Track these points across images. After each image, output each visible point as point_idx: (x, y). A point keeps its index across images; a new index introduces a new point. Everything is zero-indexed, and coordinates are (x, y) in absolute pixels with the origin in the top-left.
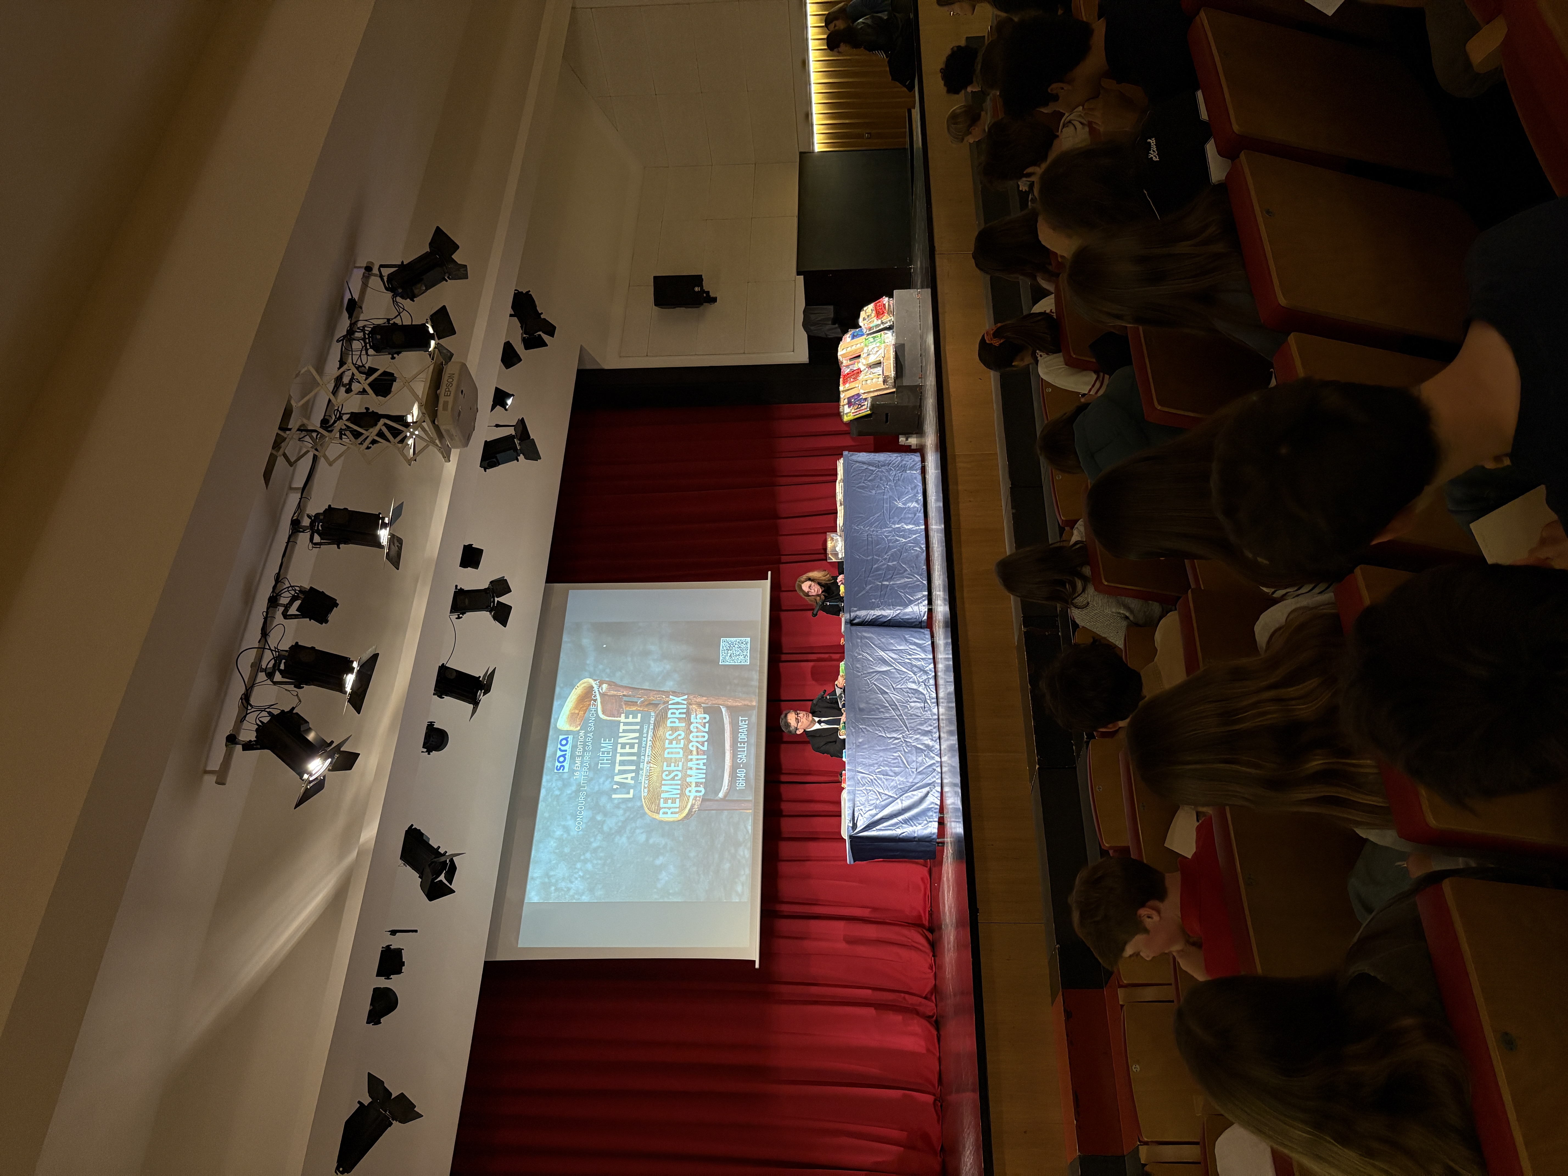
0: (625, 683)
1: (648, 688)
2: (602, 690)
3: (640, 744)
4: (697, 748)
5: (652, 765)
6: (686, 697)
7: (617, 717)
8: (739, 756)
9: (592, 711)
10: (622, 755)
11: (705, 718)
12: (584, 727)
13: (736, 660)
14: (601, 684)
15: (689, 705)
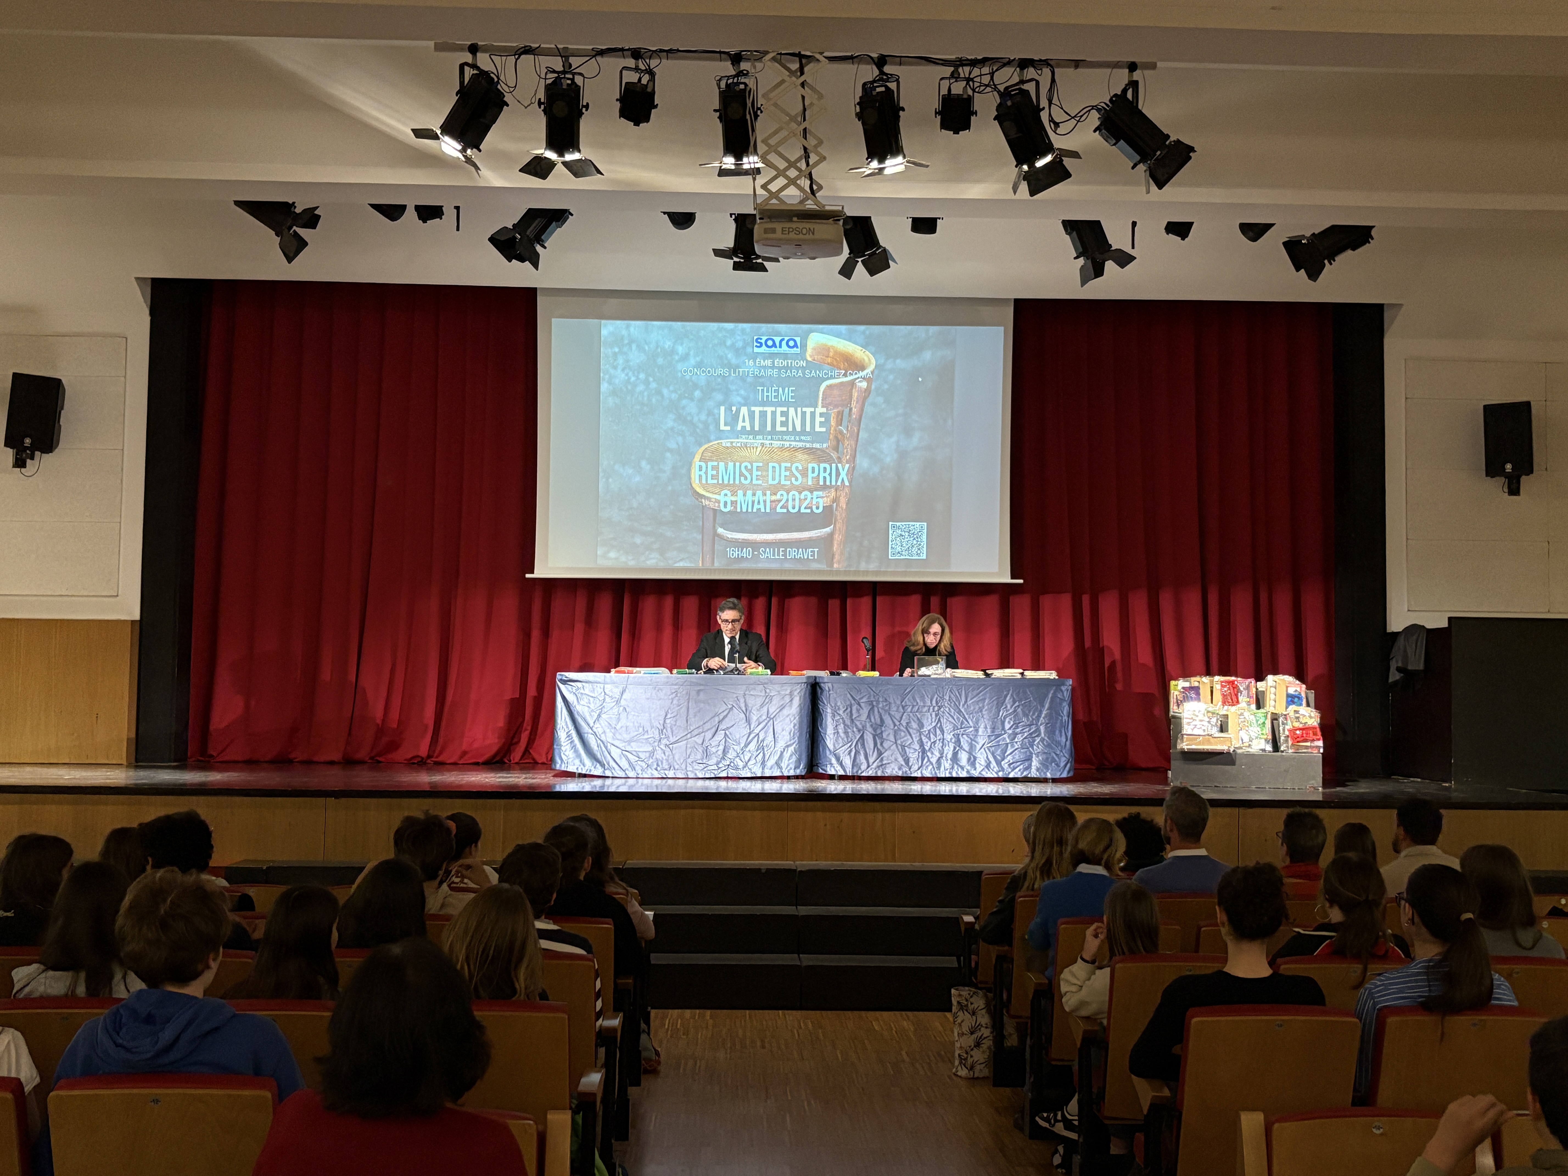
0: (868, 409)
1: (860, 437)
2: (858, 382)
3: (787, 433)
4: (780, 501)
5: (759, 449)
6: (847, 483)
7: (822, 403)
8: (768, 549)
9: (831, 372)
10: (774, 413)
11: (818, 508)
12: (810, 365)
13: (895, 542)
14: (868, 380)
15: (836, 488)
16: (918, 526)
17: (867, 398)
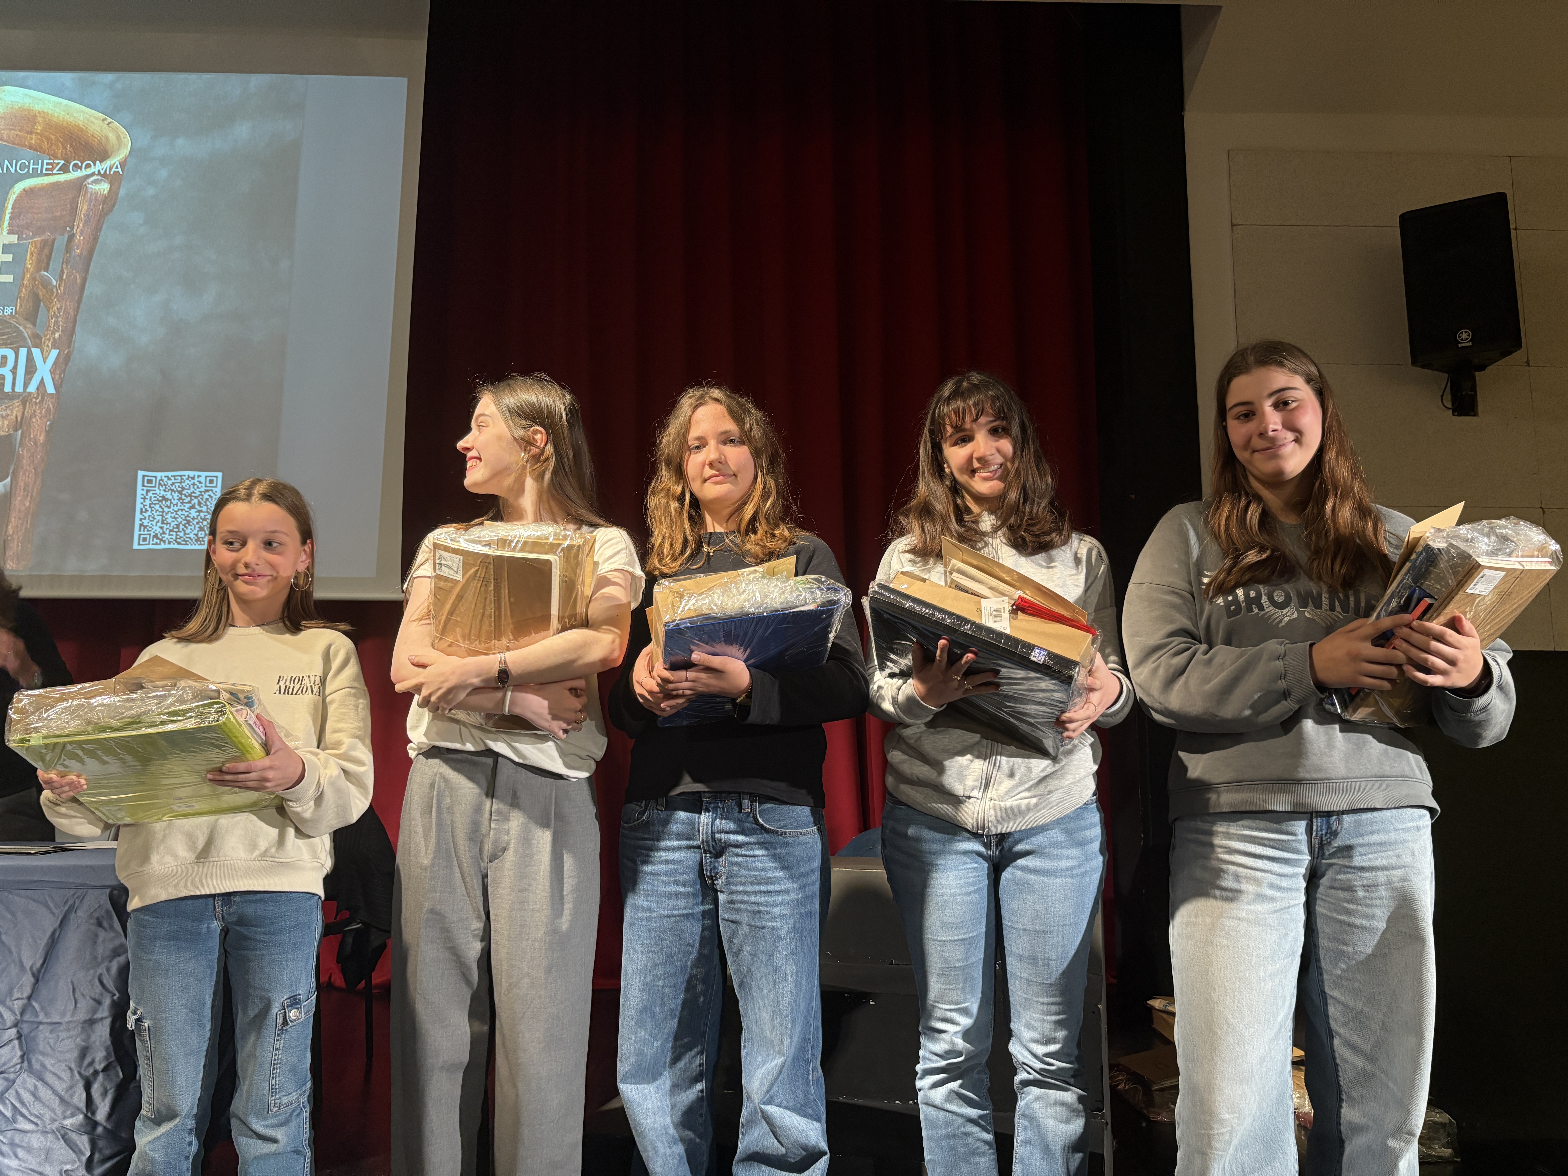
0: (109, 238)
1: (86, 293)
2: (92, 182)
6: (51, 389)
7: (10, 224)
9: (36, 163)
13: (149, 513)
14: (113, 179)
15: (25, 399)
16: (202, 479)
17: (106, 214)
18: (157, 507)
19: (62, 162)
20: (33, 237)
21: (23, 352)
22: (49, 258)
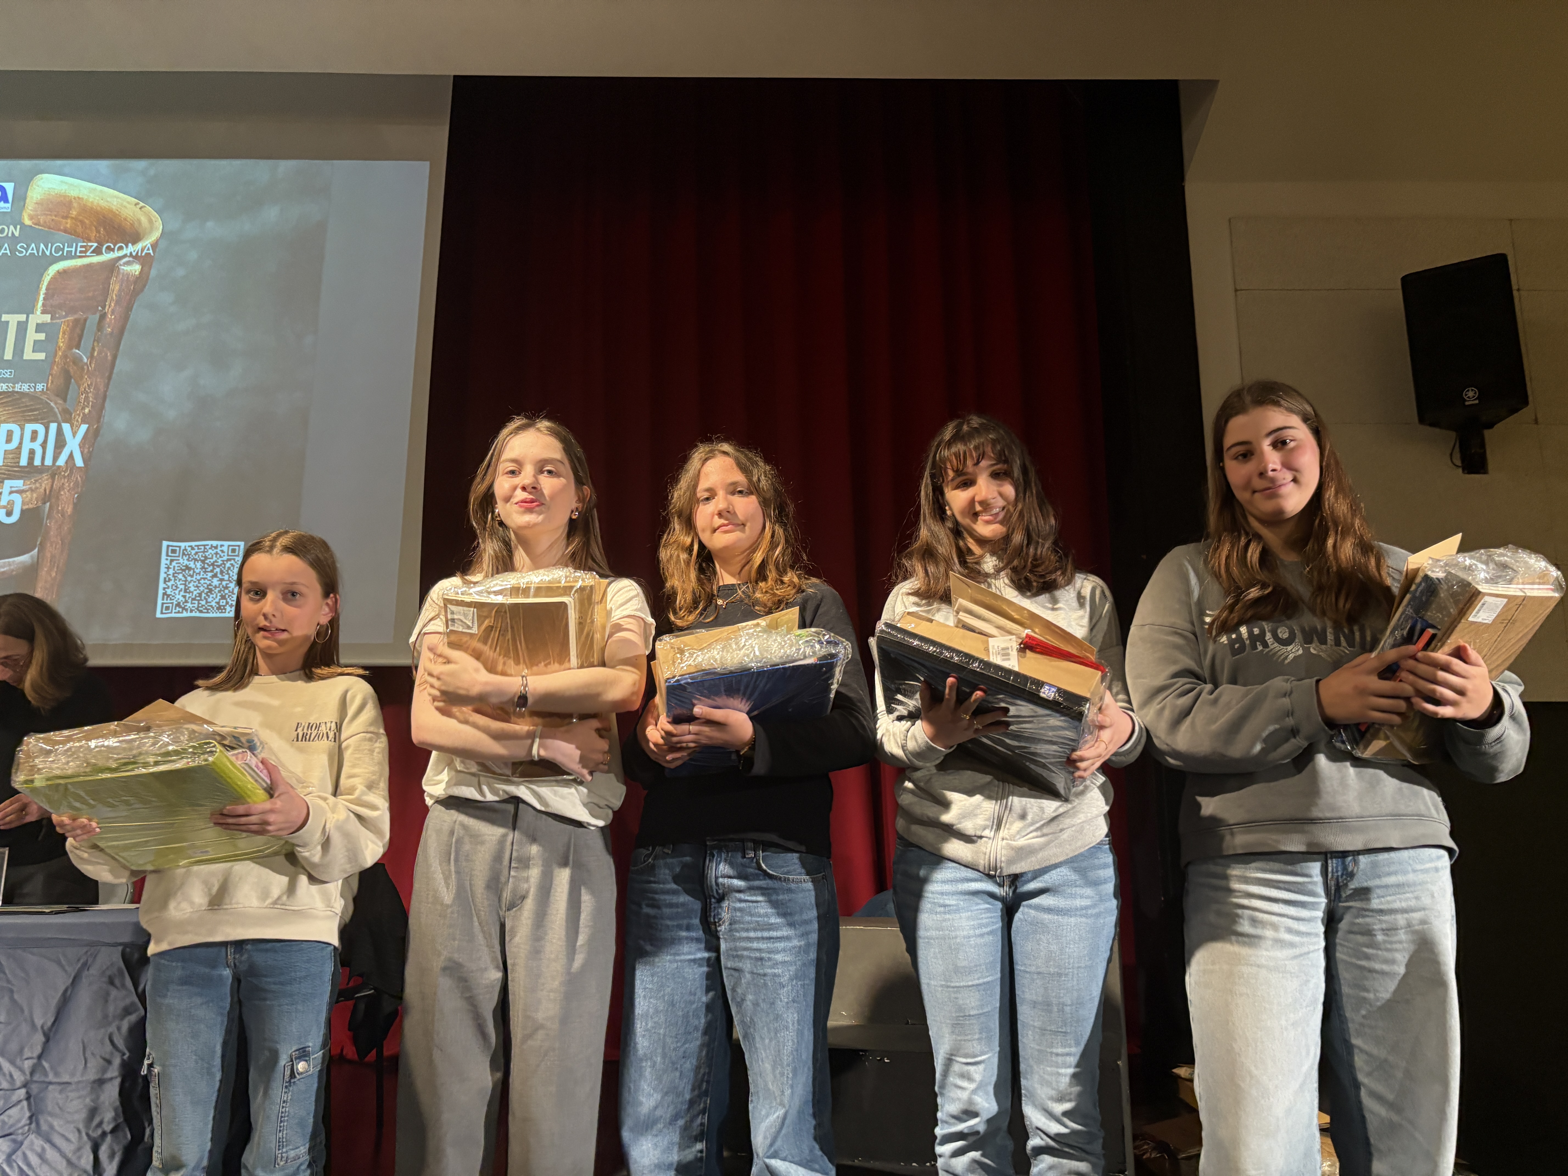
0: (140, 316)
1: (116, 370)
2: (124, 263)
6: (79, 462)
7: (43, 305)
11: (8, 514)
13: (172, 582)
14: (143, 259)
15: (54, 472)
16: (225, 549)
17: (138, 294)
18: (180, 576)
19: (95, 245)
20: (66, 316)
21: (53, 427)
22: (81, 337)
